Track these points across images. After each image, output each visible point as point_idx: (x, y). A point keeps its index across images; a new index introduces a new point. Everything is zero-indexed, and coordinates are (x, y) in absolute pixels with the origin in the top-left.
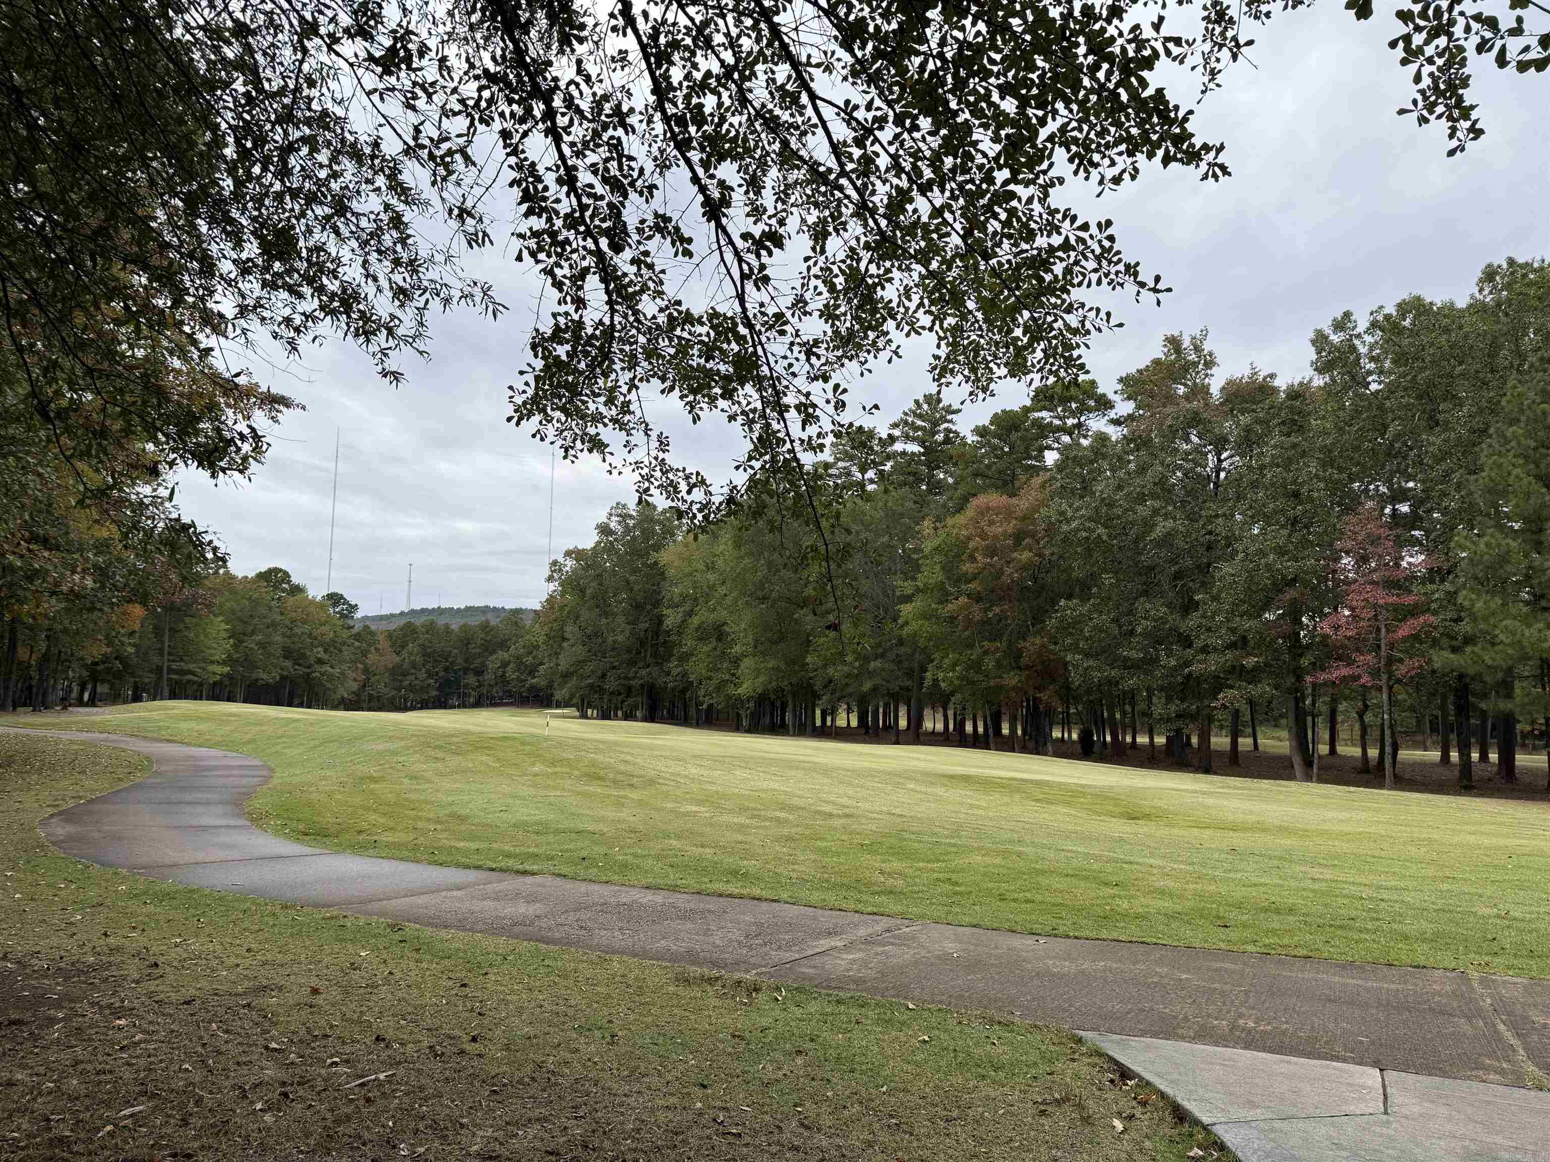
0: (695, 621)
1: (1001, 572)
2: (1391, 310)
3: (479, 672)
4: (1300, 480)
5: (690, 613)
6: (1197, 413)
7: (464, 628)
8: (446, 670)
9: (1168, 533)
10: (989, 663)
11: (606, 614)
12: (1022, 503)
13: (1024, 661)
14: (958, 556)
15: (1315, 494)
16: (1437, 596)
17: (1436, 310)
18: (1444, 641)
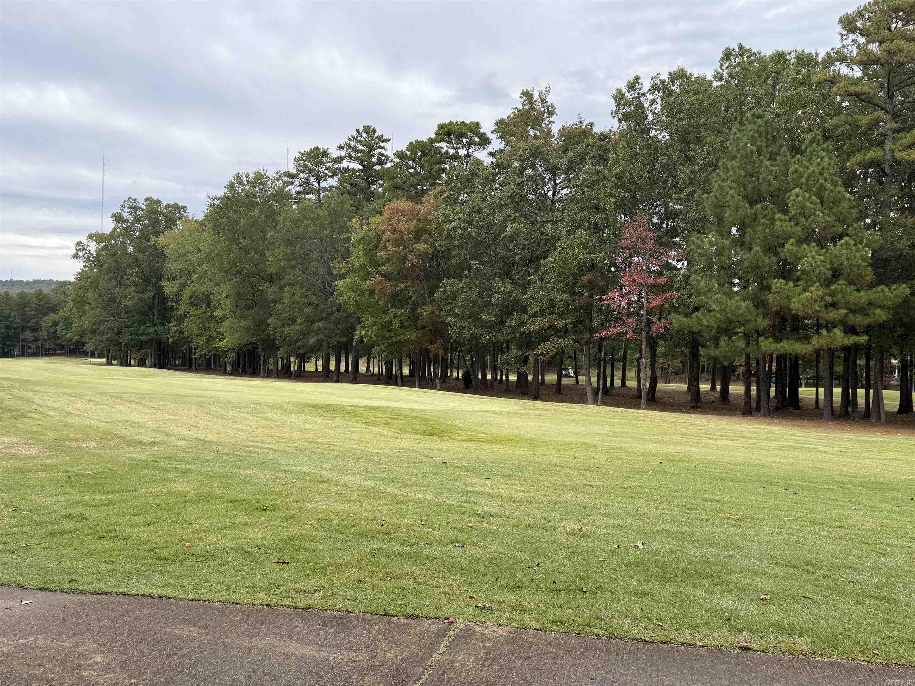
0: (188, 291)
1: (405, 258)
2: (665, 77)
3: (35, 330)
4: (599, 197)
5: (184, 285)
6: (538, 147)
7: (22, 296)
8: (7, 327)
9: (514, 233)
10: (396, 324)
11: (120, 284)
12: (422, 209)
13: (420, 323)
14: (376, 246)
15: (608, 207)
16: (678, 278)
17: (693, 79)
18: (681, 309)
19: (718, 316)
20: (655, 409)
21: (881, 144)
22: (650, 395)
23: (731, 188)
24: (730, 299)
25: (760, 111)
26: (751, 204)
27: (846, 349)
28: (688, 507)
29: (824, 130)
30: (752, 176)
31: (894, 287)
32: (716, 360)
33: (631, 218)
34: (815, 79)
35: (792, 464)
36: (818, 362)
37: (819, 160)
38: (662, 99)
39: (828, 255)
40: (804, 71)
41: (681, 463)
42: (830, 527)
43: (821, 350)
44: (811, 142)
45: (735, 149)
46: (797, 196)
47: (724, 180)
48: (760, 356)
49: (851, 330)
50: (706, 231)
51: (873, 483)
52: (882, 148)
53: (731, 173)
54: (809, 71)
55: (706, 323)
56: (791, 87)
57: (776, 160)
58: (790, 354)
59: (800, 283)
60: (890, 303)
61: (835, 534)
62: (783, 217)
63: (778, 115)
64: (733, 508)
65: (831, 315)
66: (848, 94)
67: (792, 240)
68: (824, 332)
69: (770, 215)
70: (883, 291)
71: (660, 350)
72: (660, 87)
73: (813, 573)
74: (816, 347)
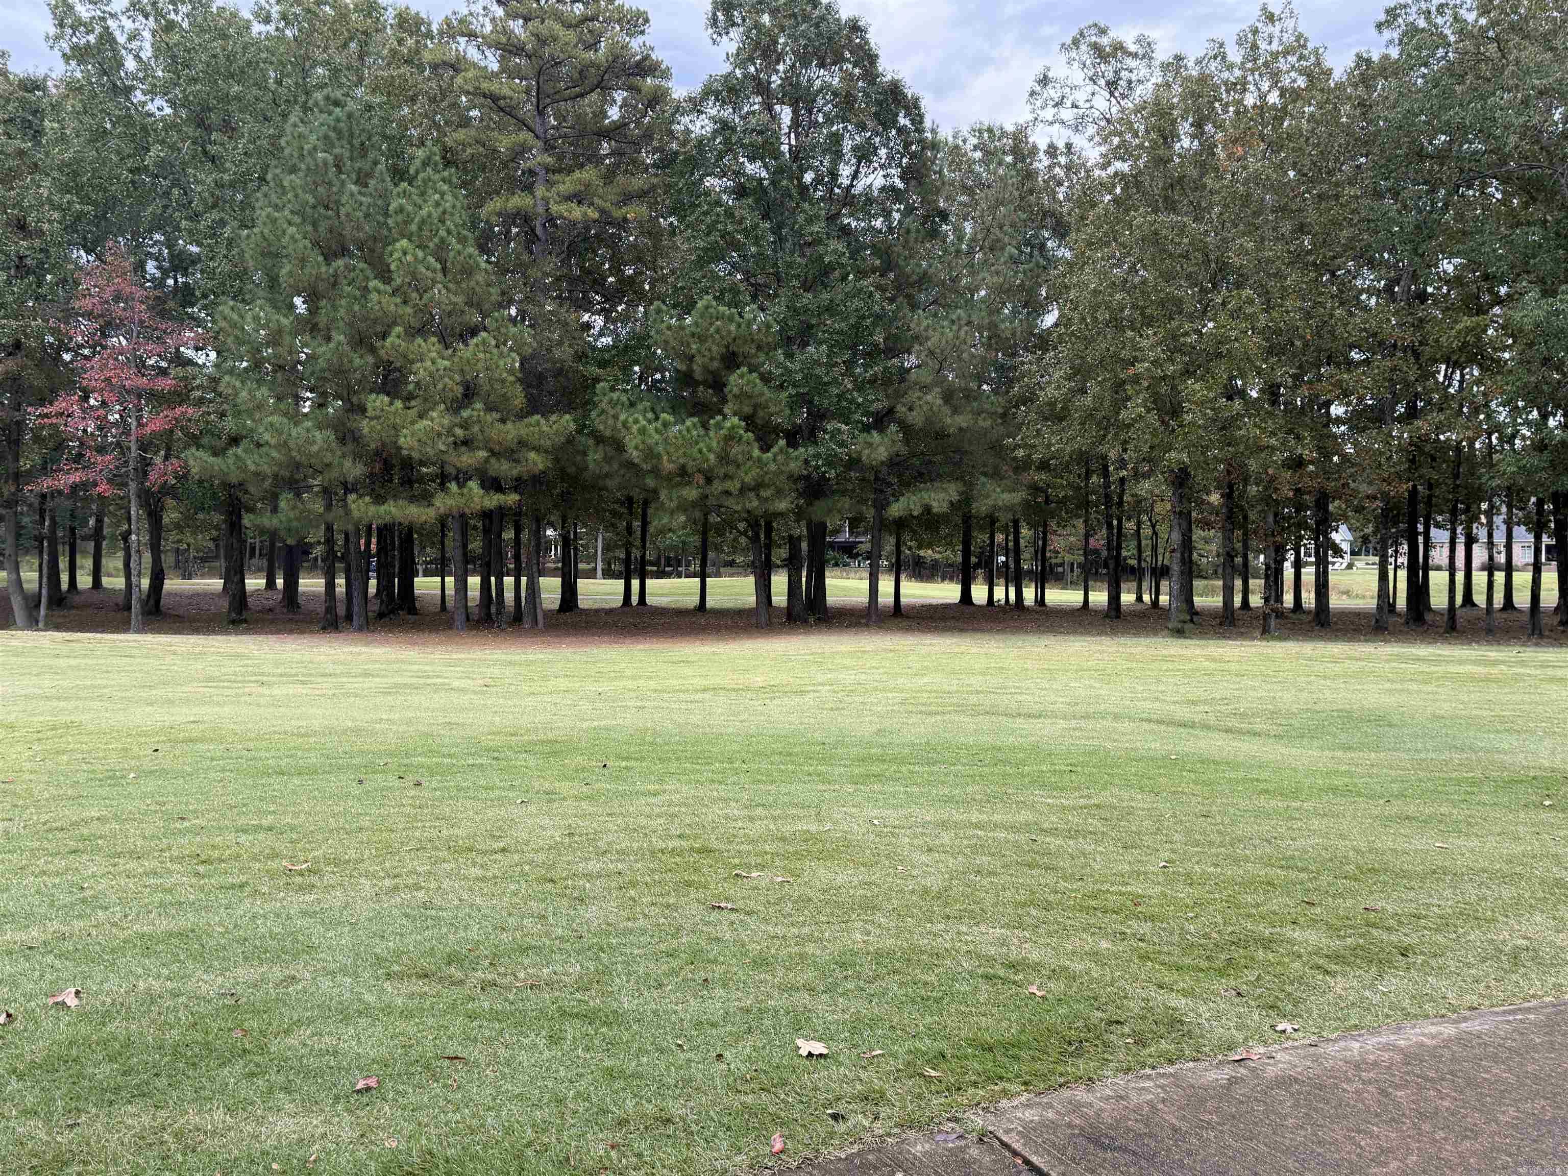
15: (46, 226)
16: (198, 382)
17: (214, 10)
18: (205, 441)
19: (274, 454)
20: (159, 631)
21: (529, 188)
22: (152, 602)
23: (290, 223)
24: (296, 424)
25: (338, 94)
26: (328, 257)
27: (486, 515)
28: (203, 857)
29: (445, 150)
30: (327, 207)
31: (554, 418)
32: (273, 535)
33: (99, 258)
34: (427, 56)
35: (409, 722)
36: (444, 536)
37: (437, 196)
38: (154, 33)
39: (456, 360)
40: (410, 42)
41: (200, 746)
42: (485, 853)
43: (448, 516)
44: (425, 163)
45: (296, 154)
46: (405, 253)
47: (276, 207)
48: (351, 528)
49: (493, 484)
50: (247, 297)
51: (542, 742)
52: (532, 194)
53: (290, 195)
54: (418, 42)
55: (252, 468)
56: (389, 64)
57: (366, 186)
58: (400, 524)
59: (413, 403)
60: (548, 443)
61: (494, 871)
62: (381, 287)
63: (369, 108)
64: (298, 841)
65: (464, 458)
66: (478, 92)
67: (398, 329)
68: (453, 487)
69: (360, 282)
70: (538, 424)
71: (170, 516)
72: (149, 8)
73: (461, 982)
74: (442, 510)
